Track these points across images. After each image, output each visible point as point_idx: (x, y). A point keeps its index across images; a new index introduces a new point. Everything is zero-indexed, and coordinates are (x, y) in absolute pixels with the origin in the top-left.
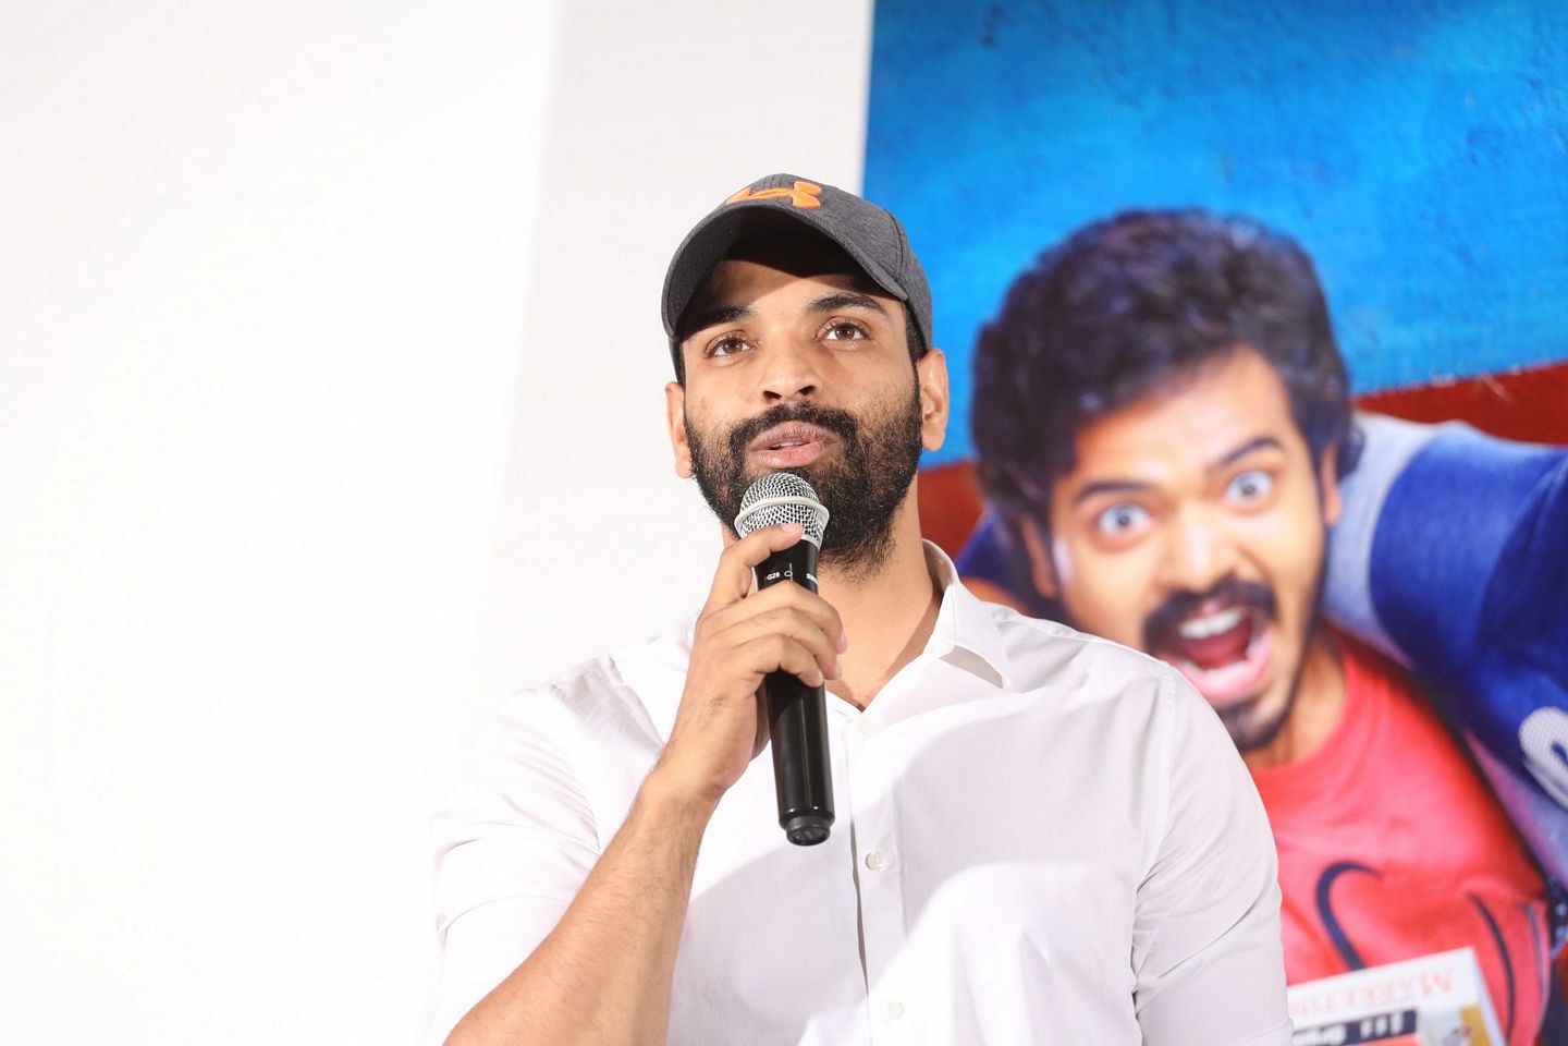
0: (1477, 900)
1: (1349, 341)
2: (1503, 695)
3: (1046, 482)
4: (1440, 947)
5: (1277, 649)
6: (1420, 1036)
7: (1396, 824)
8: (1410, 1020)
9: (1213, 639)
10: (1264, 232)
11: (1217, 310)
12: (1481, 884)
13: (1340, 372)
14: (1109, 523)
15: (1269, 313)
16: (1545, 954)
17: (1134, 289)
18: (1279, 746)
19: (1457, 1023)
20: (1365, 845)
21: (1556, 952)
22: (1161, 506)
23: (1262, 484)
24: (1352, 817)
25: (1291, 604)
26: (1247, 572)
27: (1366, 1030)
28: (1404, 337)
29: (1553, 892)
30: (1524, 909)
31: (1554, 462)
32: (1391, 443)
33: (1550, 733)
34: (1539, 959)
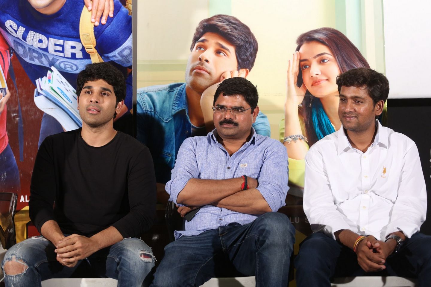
2: (2, 18)
21: (11, 58)
29: (10, 49)
30: (6, 51)
33: (10, 23)
34: (8, 59)
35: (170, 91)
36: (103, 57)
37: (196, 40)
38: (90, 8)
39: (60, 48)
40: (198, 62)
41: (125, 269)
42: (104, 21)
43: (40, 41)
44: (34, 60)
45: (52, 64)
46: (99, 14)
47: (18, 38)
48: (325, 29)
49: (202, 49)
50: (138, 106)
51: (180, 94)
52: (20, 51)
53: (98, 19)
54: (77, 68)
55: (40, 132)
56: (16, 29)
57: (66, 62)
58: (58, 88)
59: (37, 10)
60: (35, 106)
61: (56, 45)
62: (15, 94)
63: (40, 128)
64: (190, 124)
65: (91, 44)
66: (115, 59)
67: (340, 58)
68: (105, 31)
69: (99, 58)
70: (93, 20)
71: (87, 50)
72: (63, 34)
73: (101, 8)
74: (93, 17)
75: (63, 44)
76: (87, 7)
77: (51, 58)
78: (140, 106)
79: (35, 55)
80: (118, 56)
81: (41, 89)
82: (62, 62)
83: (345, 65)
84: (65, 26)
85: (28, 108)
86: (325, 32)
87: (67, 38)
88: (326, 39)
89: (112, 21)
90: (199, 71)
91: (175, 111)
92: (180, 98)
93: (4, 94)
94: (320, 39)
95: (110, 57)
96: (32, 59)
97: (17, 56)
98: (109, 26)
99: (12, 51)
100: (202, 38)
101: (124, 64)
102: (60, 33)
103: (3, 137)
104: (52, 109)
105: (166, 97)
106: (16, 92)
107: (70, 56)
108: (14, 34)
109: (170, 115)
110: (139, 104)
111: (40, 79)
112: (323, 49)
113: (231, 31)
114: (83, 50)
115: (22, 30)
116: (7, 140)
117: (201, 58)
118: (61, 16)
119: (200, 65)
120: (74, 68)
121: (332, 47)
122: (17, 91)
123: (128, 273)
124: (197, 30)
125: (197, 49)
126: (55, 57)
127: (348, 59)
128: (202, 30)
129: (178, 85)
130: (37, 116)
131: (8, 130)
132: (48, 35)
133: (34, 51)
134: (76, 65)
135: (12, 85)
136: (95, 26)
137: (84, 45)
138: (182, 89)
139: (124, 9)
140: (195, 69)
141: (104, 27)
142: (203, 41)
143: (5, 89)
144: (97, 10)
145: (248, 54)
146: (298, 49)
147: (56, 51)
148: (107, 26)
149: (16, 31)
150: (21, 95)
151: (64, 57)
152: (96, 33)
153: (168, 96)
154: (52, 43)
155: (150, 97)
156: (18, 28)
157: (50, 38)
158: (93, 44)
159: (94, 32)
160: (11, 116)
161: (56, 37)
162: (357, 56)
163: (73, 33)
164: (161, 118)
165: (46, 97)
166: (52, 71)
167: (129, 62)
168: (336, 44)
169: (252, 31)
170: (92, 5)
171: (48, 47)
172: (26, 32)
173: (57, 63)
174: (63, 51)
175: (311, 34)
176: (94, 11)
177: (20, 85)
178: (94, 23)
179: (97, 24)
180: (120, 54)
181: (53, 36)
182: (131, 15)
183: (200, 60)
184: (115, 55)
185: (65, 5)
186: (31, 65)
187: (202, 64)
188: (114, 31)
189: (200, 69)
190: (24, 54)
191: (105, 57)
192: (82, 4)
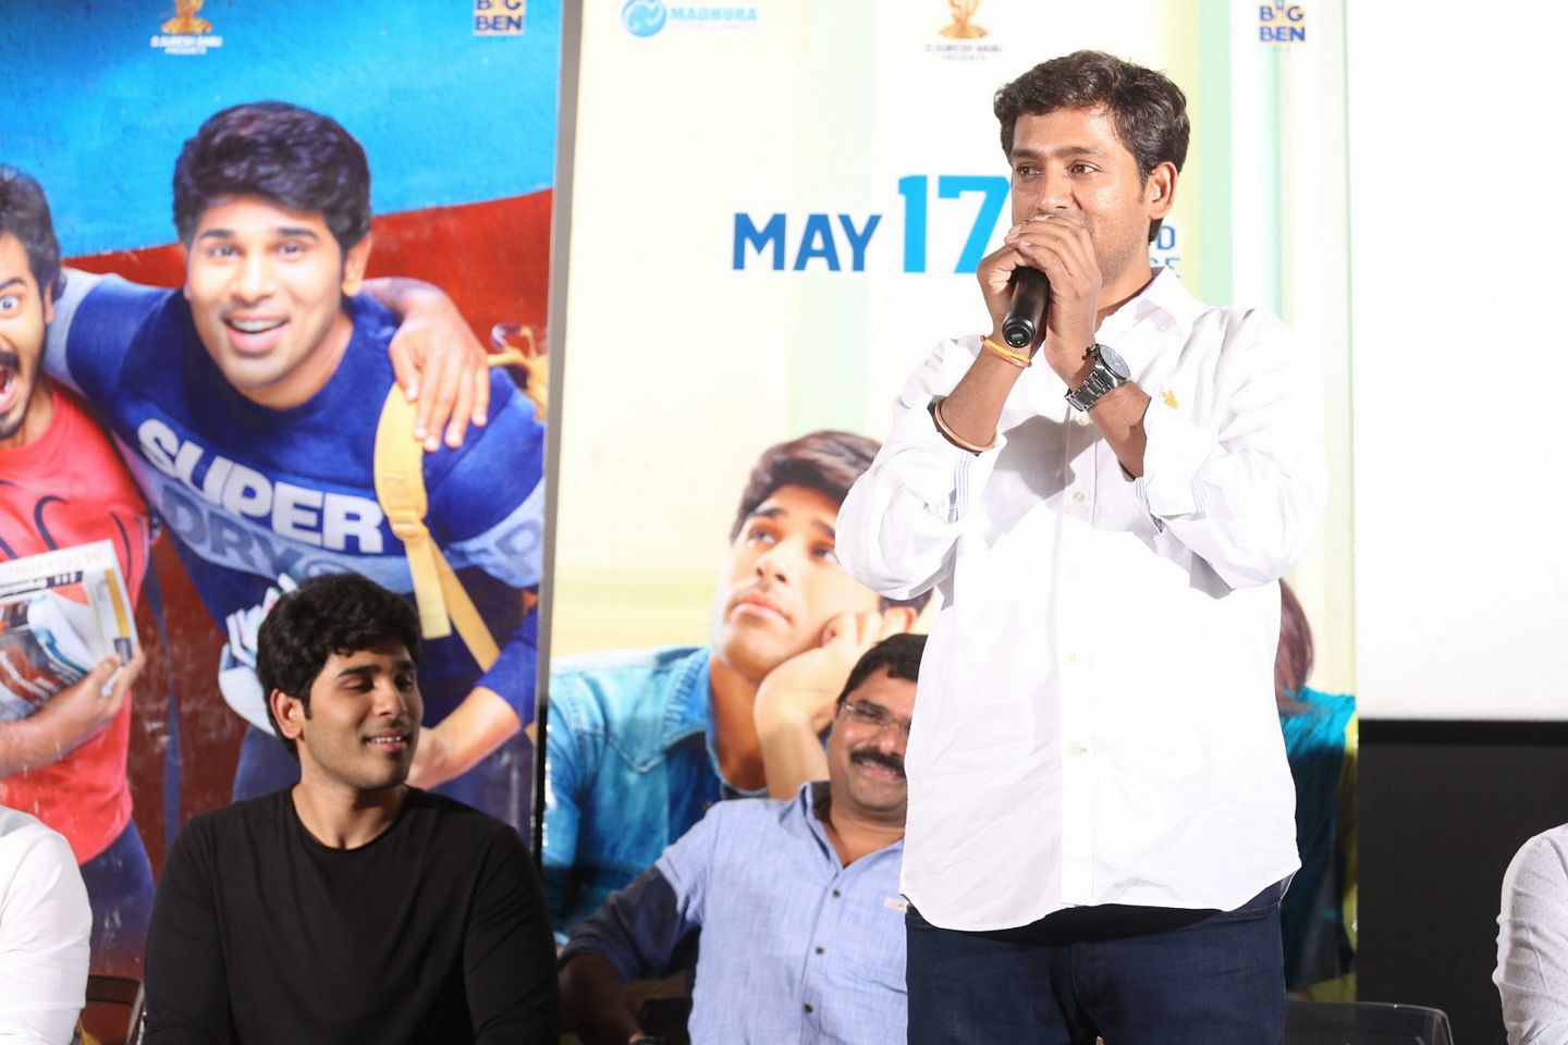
0: (114, 516)
1: (60, 231)
2: (131, 412)
4: (95, 539)
5: (19, 387)
6: (84, 584)
7: (76, 477)
8: (79, 576)
10: (19, 174)
12: (118, 508)
13: (55, 246)
15: (20, 215)
16: (147, 543)
18: (19, 437)
19: (103, 577)
20: (59, 487)
21: (153, 542)
23: (14, 302)
24: (54, 473)
25: (27, 365)
27: (57, 581)
28: (88, 229)
29: (150, 512)
30: (137, 520)
31: (159, 296)
32: (79, 284)
33: (154, 432)
34: (143, 546)
35: (657, 672)
36: (447, 552)
37: (749, 507)
38: (412, 392)
39: (311, 519)
40: (754, 580)
42: (455, 438)
43: (249, 493)
44: (224, 553)
45: (283, 566)
46: (441, 413)
47: (178, 481)
49: (768, 539)
50: (551, 715)
51: (691, 683)
52: (183, 522)
53: (436, 429)
55: (236, 786)
56: (174, 453)
57: (328, 562)
59: (243, 391)
60: (220, 701)
61: (298, 506)
62: (158, 660)
63: (233, 772)
64: (717, 779)
65: (407, 508)
66: (484, 560)
68: (458, 469)
69: (434, 554)
70: (421, 433)
71: (396, 528)
72: (320, 473)
73: (446, 393)
74: (423, 421)
75: (319, 505)
76: (404, 388)
77: (279, 549)
78: (559, 714)
79: (230, 535)
80: (494, 549)
82: (314, 562)
84: (329, 447)
85: (202, 705)
87: (332, 487)
89: (480, 437)
90: (753, 609)
91: (671, 737)
92: (689, 695)
93: (126, 657)
95: (471, 553)
96: (219, 548)
98: (472, 454)
99: (156, 521)
100: (766, 506)
101: (513, 576)
102: (314, 470)
103: (116, 798)
105: (645, 690)
106: (163, 652)
107: (340, 544)
108: (166, 466)
109: (657, 747)
110: (556, 708)
111: (241, 614)
114: (385, 526)
115: (191, 453)
116: (127, 805)
117: (763, 569)
118: (320, 416)
119: (757, 592)
122: (168, 650)
124: (755, 477)
125: (751, 536)
126: (294, 546)
128: (768, 479)
129: (686, 653)
130: (226, 733)
131: (134, 775)
132: (273, 471)
133: (228, 523)
135: (150, 631)
136: (427, 454)
137: (389, 514)
138: (696, 667)
139: (520, 400)
140: (743, 602)
141: (454, 456)
142: (771, 513)
143: (128, 641)
144: (435, 401)
147: (297, 526)
148: (464, 454)
149: (173, 458)
150: (177, 666)
151: (322, 548)
152: (428, 473)
153: (651, 686)
154: (284, 499)
155: (594, 687)
156: (180, 447)
157: (278, 485)
158: (418, 509)
159: (424, 470)
160: (143, 728)
161: (299, 480)
163: (355, 471)
164: (625, 756)
167: (530, 571)
170: (421, 384)
171: (270, 513)
172: (205, 463)
173: (300, 565)
174: (319, 528)
176: (425, 405)
177: (178, 631)
178: (422, 440)
179: (433, 444)
180: (504, 544)
181: (291, 478)
182: (543, 422)
183: (760, 573)
184: (486, 548)
185: (334, 379)
186: (216, 568)
187: (766, 588)
188: (486, 470)
189: (757, 602)
190: (194, 530)
191: (453, 552)
192: (388, 378)
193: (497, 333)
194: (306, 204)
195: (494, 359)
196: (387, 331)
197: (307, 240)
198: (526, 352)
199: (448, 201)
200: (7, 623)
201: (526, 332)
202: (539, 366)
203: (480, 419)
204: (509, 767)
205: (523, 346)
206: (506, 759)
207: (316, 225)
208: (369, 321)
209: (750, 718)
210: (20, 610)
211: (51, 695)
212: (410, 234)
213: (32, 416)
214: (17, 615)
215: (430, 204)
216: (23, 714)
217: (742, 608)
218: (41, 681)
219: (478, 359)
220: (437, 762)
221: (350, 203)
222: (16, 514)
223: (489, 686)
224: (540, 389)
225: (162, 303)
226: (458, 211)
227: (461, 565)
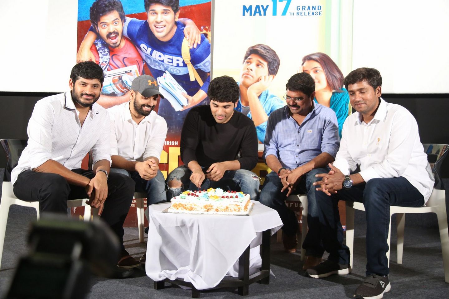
0: (137, 60)
1: (125, 10)
2: (139, 42)
3: (97, 23)
4: (134, 65)
5: (119, 38)
6: (132, 72)
7: (130, 54)
9: (113, 37)
11: (113, 7)
12: (137, 59)
13: (124, 13)
14: (103, 26)
15: (117, 7)
17: (105, 4)
18: (119, 47)
20: (127, 56)
22: (108, 25)
23: (117, 23)
24: (126, 53)
25: (120, 34)
26: (116, 31)
28: (130, 10)
29: (143, 60)
30: (141, 61)
31: (143, 21)
32: (128, 19)
33: (143, 46)
34: (142, 66)
37: (246, 58)
38: (187, 39)
39: (171, 61)
40: (247, 70)
41: (244, 186)
42: (195, 46)
43: (160, 56)
44: (156, 67)
45: (166, 69)
46: (193, 42)
47: (147, 54)
48: (319, 53)
49: (249, 63)
52: (149, 61)
53: (192, 45)
54: (180, 72)
55: (159, 107)
56: (147, 49)
57: (174, 68)
58: (169, 83)
59: (158, 39)
61: (168, 59)
64: (241, 105)
65: (187, 59)
66: (200, 67)
67: (326, 70)
68: (196, 52)
70: (189, 45)
71: (185, 62)
72: (172, 53)
73: (193, 38)
74: (189, 44)
75: (172, 58)
76: (186, 38)
77: (165, 66)
79: (157, 64)
80: (202, 66)
81: (160, 83)
82: (172, 68)
83: (329, 74)
84: (173, 48)
86: (318, 55)
87: (174, 55)
88: (319, 59)
89: (200, 46)
90: (247, 75)
94: (316, 59)
95: (198, 66)
96: (155, 66)
97: (147, 64)
98: (198, 49)
100: (249, 57)
101: (205, 70)
102: (171, 52)
104: (166, 94)
107: (176, 65)
108: (145, 52)
111: (159, 77)
112: (317, 65)
113: (265, 54)
114: (183, 62)
115: (150, 49)
118: (172, 43)
119: (248, 72)
120: (178, 72)
121: (322, 63)
123: (246, 188)
124: (247, 52)
125: (246, 63)
126: (168, 66)
127: (331, 71)
128: (249, 53)
132: (164, 53)
133: (156, 62)
134: (179, 70)
136: (190, 49)
137: (184, 60)
139: (206, 39)
140: (245, 74)
141: (195, 50)
142: (250, 59)
144: (192, 40)
145: (274, 67)
146: (303, 64)
147: (168, 62)
149: (146, 50)
151: (173, 66)
154: (166, 58)
156: (148, 48)
157: (165, 55)
158: (189, 59)
159: (190, 52)
162: (336, 68)
163: (178, 52)
165: (162, 87)
166: (166, 73)
167: (208, 69)
168: (324, 62)
169: (277, 53)
170: (189, 37)
171: (164, 60)
172: (152, 51)
173: (169, 69)
174: (172, 62)
175: (311, 56)
176: (190, 40)
178: (189, 47)
179: (191, 47)
180: (204, 65)
181: (167, 54)
182: (210, 43)
183: (248, 69)
184: (201, 65)
185: (174, 36)
186: (154, 69)
187: (249, 72)
188: (201, 52)
189: (247, 74)
190: (151, 63)
191: (195, 66)
192: (183, 36)
193: (202, 28)
194: (168, 5)
195: (202, 32)
196: (183, 28)
197: (168, 11)
198: (207, 31)
199: (193, 4)
200: (119, 79)
201: (207, 27)
202: (209, 33)
203: (199, 43)
204: (205, 103)
205: (207, 30)
206: (205, 102)
207: (170, 9)
208: (180, 26)
209: (246, 94)
210: (121, 77)
211: (127, 92)
212: (186, 10)
213: (121, 43)
214: (120, 78)
215: (190, 5)
216: (122, 95)
217: (245, 75)
218: (125, 89)
219: (199, 32)
220: (193, 102)
221: (176, 5)
222: (119, 60)
223: (202, 89)
224: (210, 37)
225: (143, 23)
226: (195, 6)
227: (197, 68)
